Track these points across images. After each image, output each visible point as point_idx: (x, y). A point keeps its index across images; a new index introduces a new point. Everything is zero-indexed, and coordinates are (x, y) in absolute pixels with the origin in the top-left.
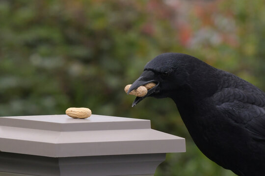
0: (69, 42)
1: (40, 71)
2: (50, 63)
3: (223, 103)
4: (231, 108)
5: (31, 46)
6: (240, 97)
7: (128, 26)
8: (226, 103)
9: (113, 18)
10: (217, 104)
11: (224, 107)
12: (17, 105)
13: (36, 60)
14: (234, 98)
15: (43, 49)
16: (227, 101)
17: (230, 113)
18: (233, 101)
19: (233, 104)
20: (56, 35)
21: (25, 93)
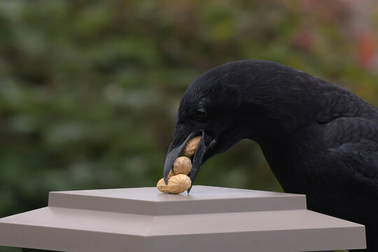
0: (170, 63)
1: (121, 112)
2: (138, 100)
3: (341, 143)
4: (356, 152)
5: (106, 71)
6: (370, 133)
7: (269, 35)
8: (348, 144)
9: (244, 21)
10: (332, 147)
11: (344, 150)
12: (82, 171)
13: (114, 95)
14: (361, 135)
15: (126, 75)
16: (348, 141)
17: (355, 161)
18: (359, 141)
19: (358, 145)
20: (147, 51)
21: (96, 151)
